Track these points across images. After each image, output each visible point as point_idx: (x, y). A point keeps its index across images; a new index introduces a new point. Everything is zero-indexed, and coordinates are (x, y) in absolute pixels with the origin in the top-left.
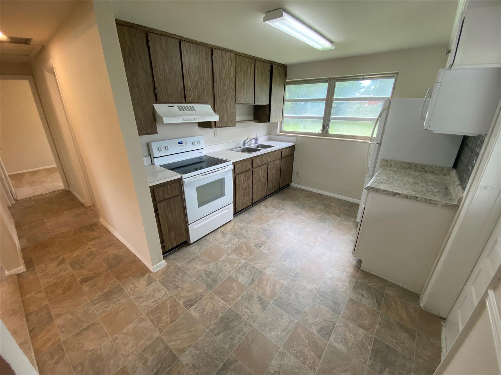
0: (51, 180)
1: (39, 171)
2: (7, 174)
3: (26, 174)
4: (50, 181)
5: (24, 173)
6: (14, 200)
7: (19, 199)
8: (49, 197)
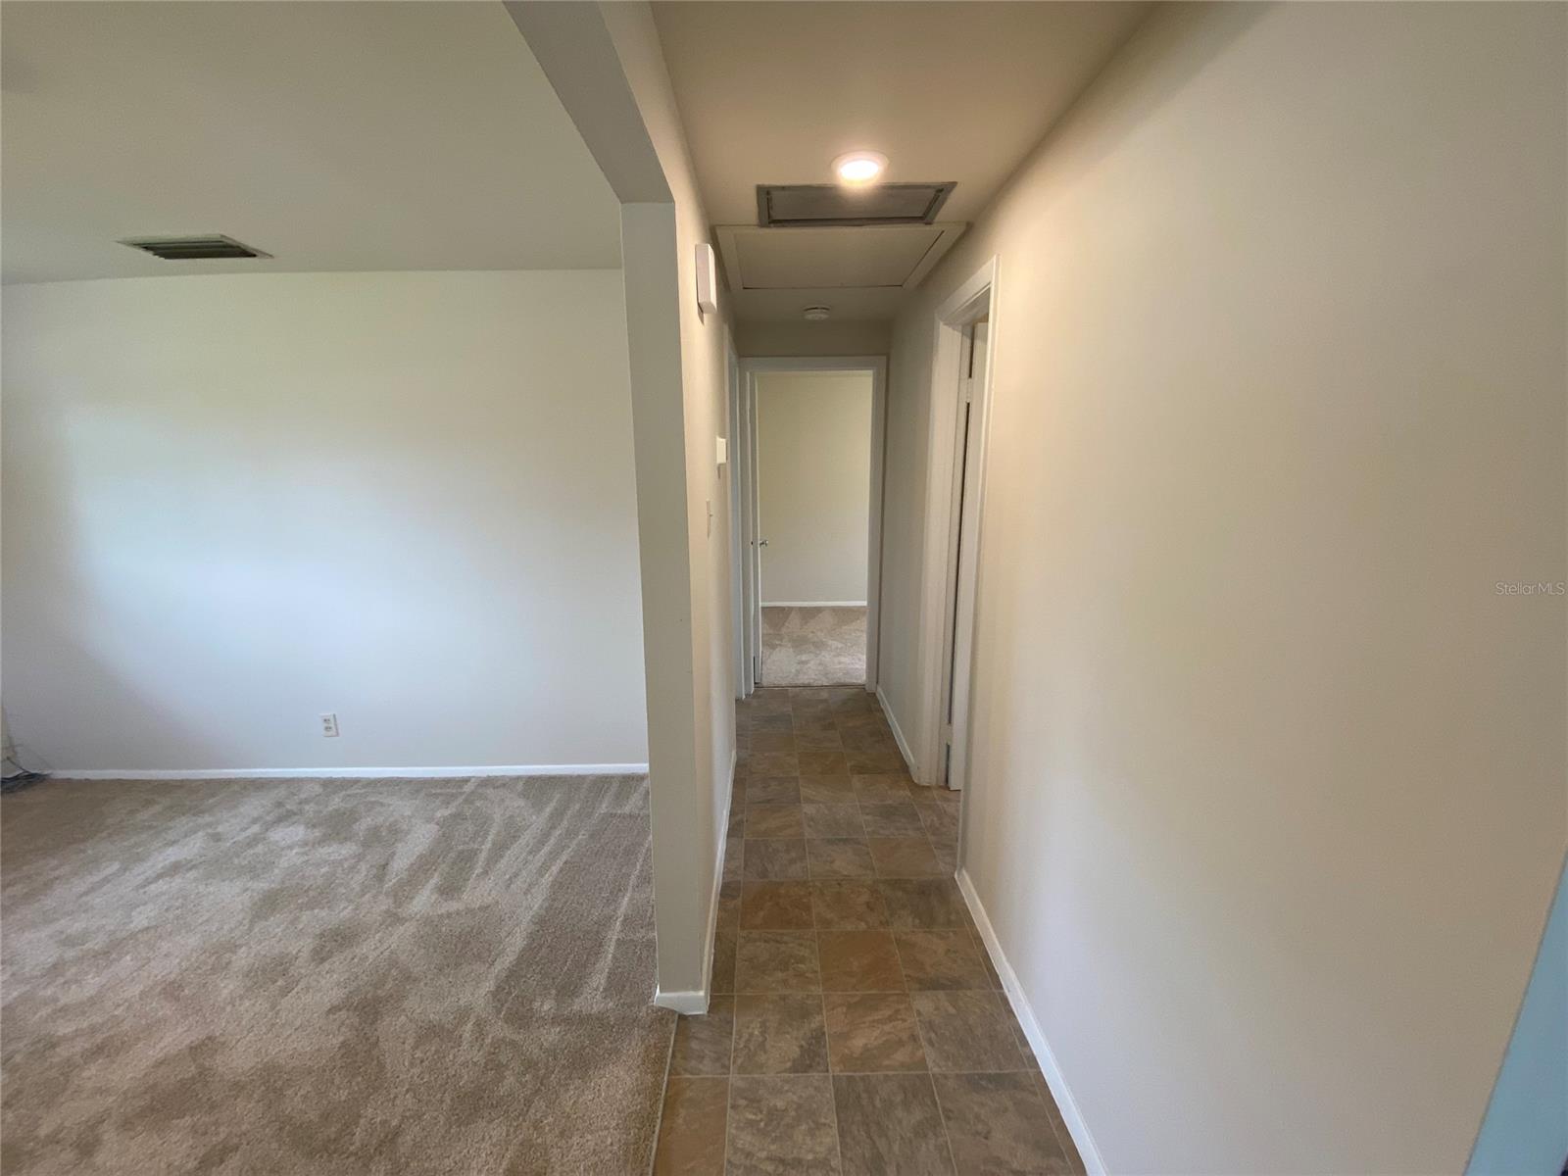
0: (840, 646)
1: (819, 610)
2: (760, 604)
3: (793, 613)
4: (837, 648)
5: (791, 609)
6: (755, 683)
7: (765, 682)
8: (826, 701)
